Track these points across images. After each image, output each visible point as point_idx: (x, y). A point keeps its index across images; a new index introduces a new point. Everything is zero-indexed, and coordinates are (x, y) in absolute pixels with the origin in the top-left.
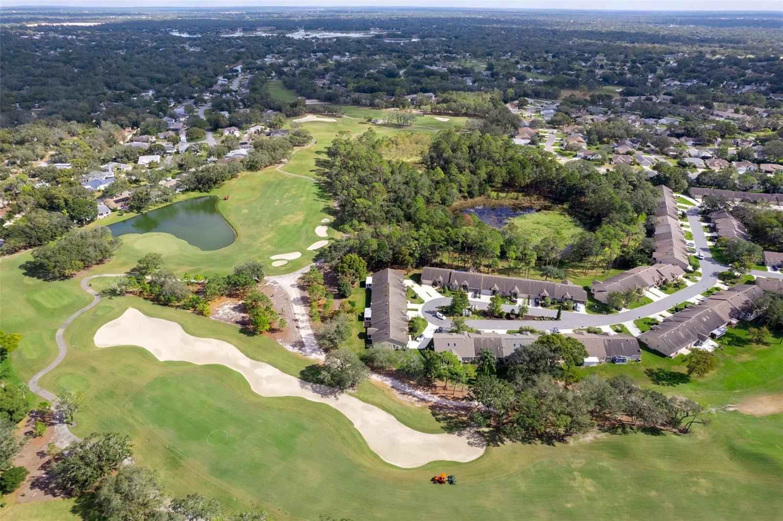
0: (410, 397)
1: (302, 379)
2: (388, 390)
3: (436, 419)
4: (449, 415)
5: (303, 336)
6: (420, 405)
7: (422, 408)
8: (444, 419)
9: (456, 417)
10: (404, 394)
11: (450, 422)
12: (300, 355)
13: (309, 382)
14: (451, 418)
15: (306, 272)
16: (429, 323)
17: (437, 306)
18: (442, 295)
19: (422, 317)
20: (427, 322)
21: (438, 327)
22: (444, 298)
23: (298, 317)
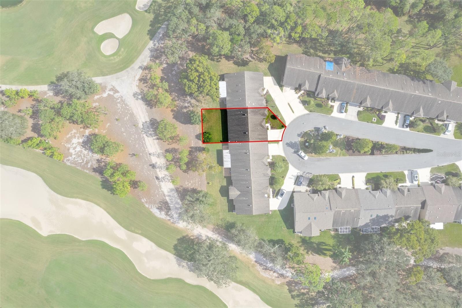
0: (272, 272)
1: (177, 256)
2: (253, 266)
3: (292, 295)
4: (302, 291)
5: (166, 193)
6: (278, 282)
7: (281, 285)
8: (298, 296)
9: (308, 293)
10: (266, 269)
11: (302, 299)
12: (169, 223)
13: (184, 259)
14: (303, 294)
15: (145, 64)
16: (290, 166)
17: (299, 133)
18: (306, 108)
19: (283, 155)
20: (288, 164)
21: (299, 171)
22: (308, 114)
23: (154, 160)
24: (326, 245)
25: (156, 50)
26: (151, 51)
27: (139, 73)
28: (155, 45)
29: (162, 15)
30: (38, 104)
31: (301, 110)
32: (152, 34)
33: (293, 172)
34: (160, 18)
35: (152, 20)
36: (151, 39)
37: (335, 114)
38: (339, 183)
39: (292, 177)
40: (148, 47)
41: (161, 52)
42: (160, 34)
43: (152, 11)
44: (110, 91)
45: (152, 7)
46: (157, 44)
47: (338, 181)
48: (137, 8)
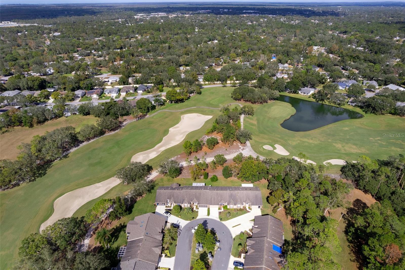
16: (188, 222)
17: (214, 229)
18: (237, 236)
19: (198, 218)
20: (190, 220)
21: (182, 227)
22: (232, 237)
24: (114, 242)
31: (235, 232)
33: (183, 223)
37: (233, 259)
38: (166, 256)
39: (178, 222)
47: (169, 255)
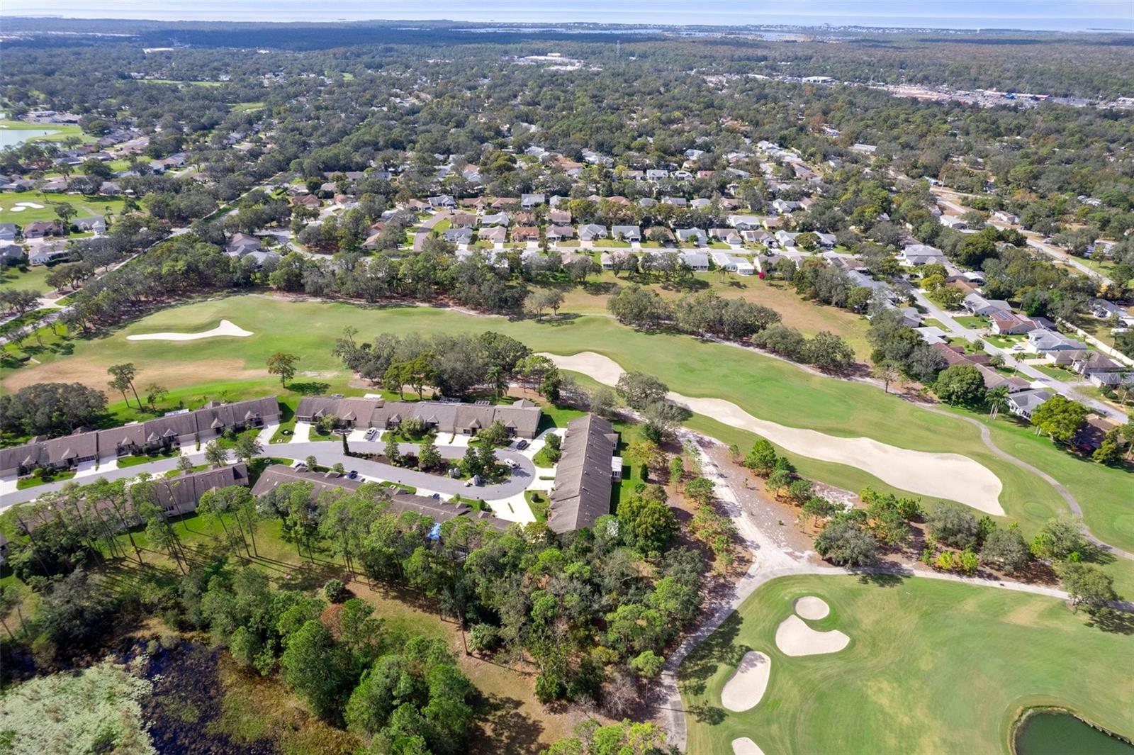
15: (743, 580)
23: (720, 481)
25: (724, 596)
26: (734, 595)
27: (752, 570)
28: (728, 603)
29: (717, 645)
30: (939, 546)
32: (734, 619)
34: (721, 640)
35: (736, 638)
36: (736, 611)
40: (741, 601)
41: (716, 593)
42: (720, 618)
43: (737, 650)
44: (801, 557)
45: (736, 656)
46: (724, 603)
48: (767, 658)
